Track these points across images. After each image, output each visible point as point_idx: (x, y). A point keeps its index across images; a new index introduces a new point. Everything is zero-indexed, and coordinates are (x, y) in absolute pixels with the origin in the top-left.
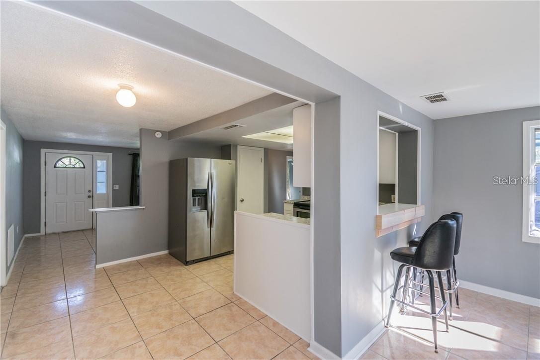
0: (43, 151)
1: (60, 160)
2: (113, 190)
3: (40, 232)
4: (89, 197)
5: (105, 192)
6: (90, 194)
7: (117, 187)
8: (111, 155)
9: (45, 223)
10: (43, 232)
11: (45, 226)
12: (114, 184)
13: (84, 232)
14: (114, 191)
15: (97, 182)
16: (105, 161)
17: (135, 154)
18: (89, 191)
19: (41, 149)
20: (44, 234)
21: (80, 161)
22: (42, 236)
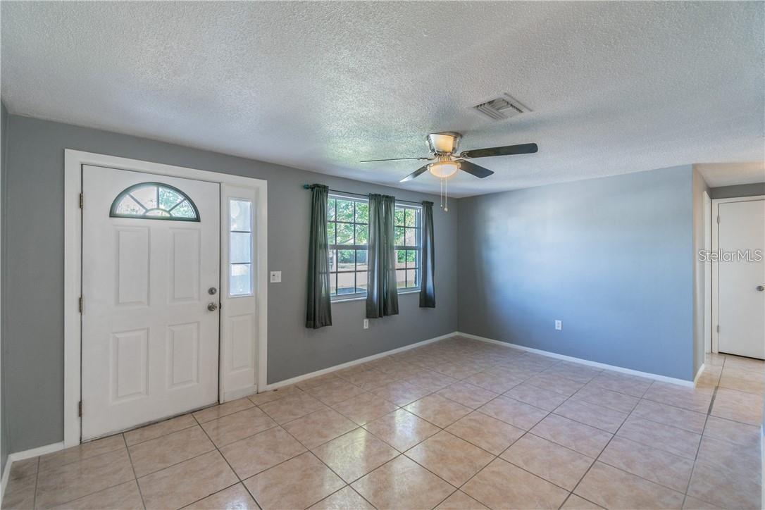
0: (73, 158)
1: (126, 191)
2: (270, 285)
3: (62, 439)
4: (211, 308)
5: (249, 292)
6: (214, 299)
7: (277, 277)
8: (262, 185)
9: (80, 404)
10: (71, 439)
11: (80, 415)
12: (271, 268)
13: (197, 415)
14: (271, 287)
15: (229, 264)
16: (249, 204)
17: (317, 186)
18: (212, 291)
19: (67, 151)
20: (78, 442)
21: (187, 198)
22: (71, 450)
